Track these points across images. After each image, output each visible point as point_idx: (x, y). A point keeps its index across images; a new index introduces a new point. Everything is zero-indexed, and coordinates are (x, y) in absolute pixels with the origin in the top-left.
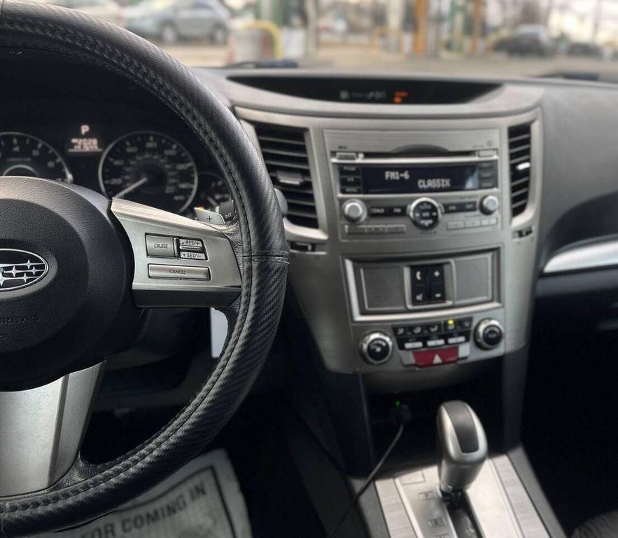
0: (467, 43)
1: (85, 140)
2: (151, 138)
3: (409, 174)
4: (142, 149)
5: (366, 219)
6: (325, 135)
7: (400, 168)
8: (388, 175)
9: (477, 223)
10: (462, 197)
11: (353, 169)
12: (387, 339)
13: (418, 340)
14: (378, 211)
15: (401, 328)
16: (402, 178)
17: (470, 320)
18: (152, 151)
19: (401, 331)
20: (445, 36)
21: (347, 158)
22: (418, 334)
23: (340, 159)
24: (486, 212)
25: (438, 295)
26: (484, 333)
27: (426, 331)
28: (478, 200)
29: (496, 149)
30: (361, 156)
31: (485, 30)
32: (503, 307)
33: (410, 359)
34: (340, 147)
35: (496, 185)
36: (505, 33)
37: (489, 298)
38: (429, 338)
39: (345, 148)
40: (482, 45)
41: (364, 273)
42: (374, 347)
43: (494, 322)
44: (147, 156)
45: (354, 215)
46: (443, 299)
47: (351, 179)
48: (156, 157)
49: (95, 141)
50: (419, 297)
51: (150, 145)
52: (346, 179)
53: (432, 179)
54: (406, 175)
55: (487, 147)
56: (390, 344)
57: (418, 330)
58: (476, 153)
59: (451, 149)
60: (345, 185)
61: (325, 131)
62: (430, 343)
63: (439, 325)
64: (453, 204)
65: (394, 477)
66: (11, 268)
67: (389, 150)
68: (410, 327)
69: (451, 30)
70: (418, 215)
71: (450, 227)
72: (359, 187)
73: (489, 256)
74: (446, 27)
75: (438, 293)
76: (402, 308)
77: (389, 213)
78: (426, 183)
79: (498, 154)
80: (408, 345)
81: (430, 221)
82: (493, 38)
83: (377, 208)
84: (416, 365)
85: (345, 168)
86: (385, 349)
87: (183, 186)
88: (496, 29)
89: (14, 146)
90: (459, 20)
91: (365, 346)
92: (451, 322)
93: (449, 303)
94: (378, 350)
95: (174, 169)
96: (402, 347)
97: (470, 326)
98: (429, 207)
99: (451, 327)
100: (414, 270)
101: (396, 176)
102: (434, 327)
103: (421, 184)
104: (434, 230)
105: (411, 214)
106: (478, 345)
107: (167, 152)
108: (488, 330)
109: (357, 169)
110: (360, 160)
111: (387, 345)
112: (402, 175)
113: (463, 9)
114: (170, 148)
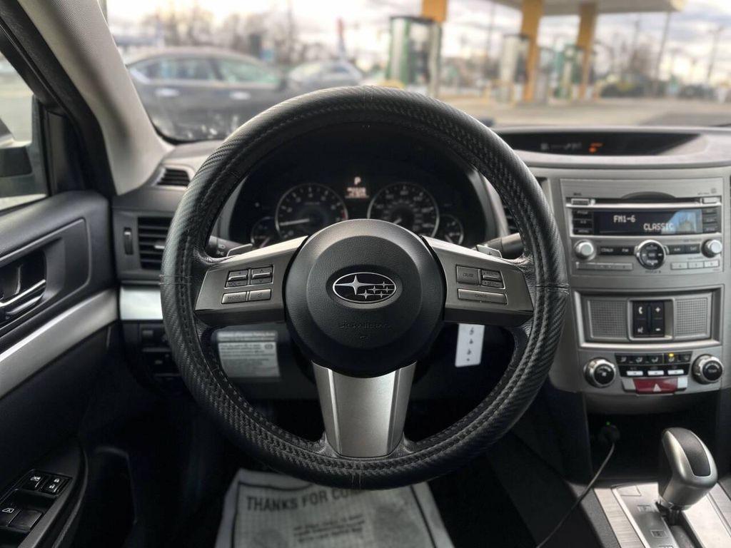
0: (575, 91)
1: (357, 189)
2: (404, 188)
3: (636, 218)
4: (398, 196)
5: (596, 258)
6: (562, 184)
7: (627, 213)
8: (615, 218)
9: (701, 265)
10: (687, 240)
11: (586, 213)
12: (612, 366)
13: (638, 369)
14: (608, 250)
15: (624, 356)
16: (629, 222)
17: (690, 355)
18: (404, 197)
19: (624, 360)
20: (554, 85)
21: (581, 203)
22: (640, 363)
23: (575, 204)
24: (709, 254)
25: (658, 330)
26: (704, 368)
27: (647, 361)
28: (701, 243)
29: (720, 197)
30: (593, 201)
31: (593, 78)
32: (721, 345)
33: (630, 385)
34: (575, 194)
35: (719, 230)
36: (613, 79)
37: (708, 335)
38: (650, 369)
39: (580, 194)
40: (589, 91)
41: (591, 305)
42: (601, 372)
43: (714, 359)
44: (401, 201)
45: (585, 253)
46: (662, 333)
47: (584, 221)
48: (407, 202)
49: (364, 190)
50: (640, 330)
51: (403, 193)
52: (579, 221)
53: (656, 223)
54: (633, 219)
55: (711, 195)
56: (615, 370)
57: (640, 360)
58: (701, 200)
59: (677, 196)
60: (578, 227)
61: (561, 180)
62: (651, 373)
63: (660, 357)
64: (677, 247)
65: (612, 488)
66: (372, 287)
67: (620, 196)
68: (632, 357)
69: (560, 78)
70: (644, 255)
71: (674, 268)
72: (591, 229)
73: (709, 295)
74: (555, 75)
75: (658, 328)
76: (625, 339)
77: (618, 252)
78: (651, 227)
79: (721, 201)
80: (630, 373)
81: (656, 261)
82: (601, 84)
83: (607, 247)
84: (636, 391)
85: (579, 212)
86: (611, 374)
87: (426, 226)
88: (604, 77)
89: (310, 193)
90: (568, 69)
91: (592, 371)
92: (671, 355)
93: (669, 337)
94: (604, 374)
95: (419, 212)
96: (623, 374)
97: (689, 361)
98: (656, 248)
99: (671, 360)
100: (636, 304)
101: (623, 219)
102: (655, 359)
103: (647, 227)
104: (658, 270)
105: (638, 254)
106: (696, 379)
107: (415, 199)
108: (709, 365)
109: (589, 213)
110: (593, 205)
111: (612, 371)
112: (629, 219)
113: (572, 59)
114: (418, 195)
